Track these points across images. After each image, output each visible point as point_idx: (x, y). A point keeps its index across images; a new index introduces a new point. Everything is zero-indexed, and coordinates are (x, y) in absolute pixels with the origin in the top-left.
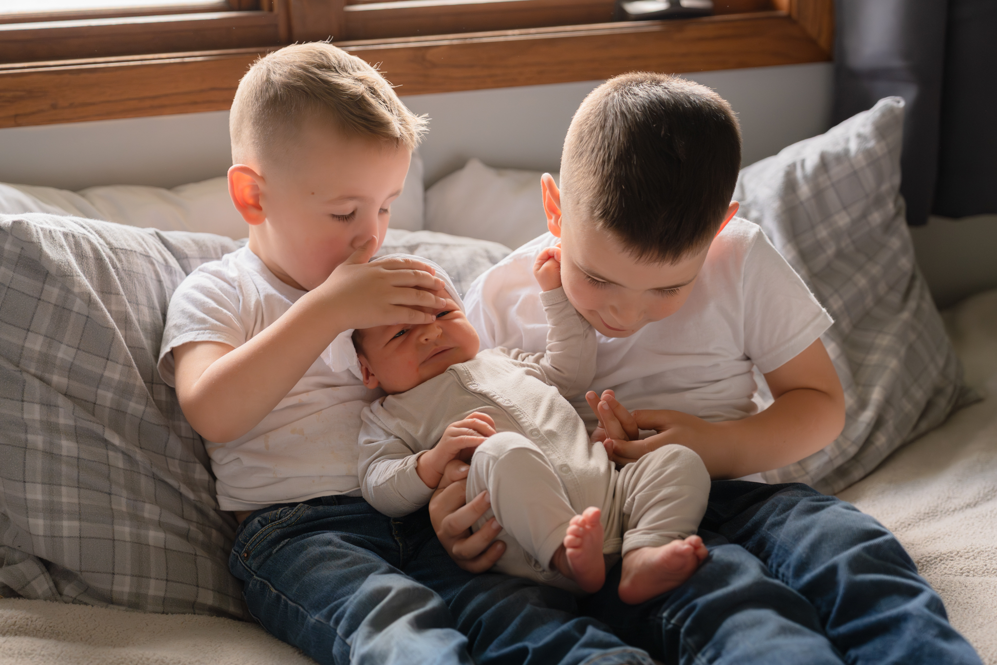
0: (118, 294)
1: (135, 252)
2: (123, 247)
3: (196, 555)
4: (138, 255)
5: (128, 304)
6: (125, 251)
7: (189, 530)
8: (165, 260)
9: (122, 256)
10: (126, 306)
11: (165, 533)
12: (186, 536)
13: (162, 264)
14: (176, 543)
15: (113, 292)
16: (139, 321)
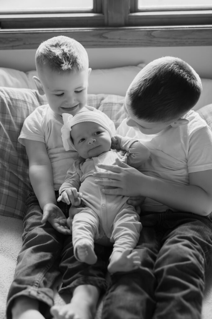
0: (8, 114)
1: (20, 100)
2: (16, 98)
3: (17, 199)
4: (21, 101)
5: (12, 117)
6: (16, 100)
7: (18, 190)
8: (33, 102)
9: (14, 102)
10: (10, 118)
11: (9, 190)
12: (17, 192)
13: (31, 104)
14: (12, 194)
15: (7, 113)
16: (16, 122)
